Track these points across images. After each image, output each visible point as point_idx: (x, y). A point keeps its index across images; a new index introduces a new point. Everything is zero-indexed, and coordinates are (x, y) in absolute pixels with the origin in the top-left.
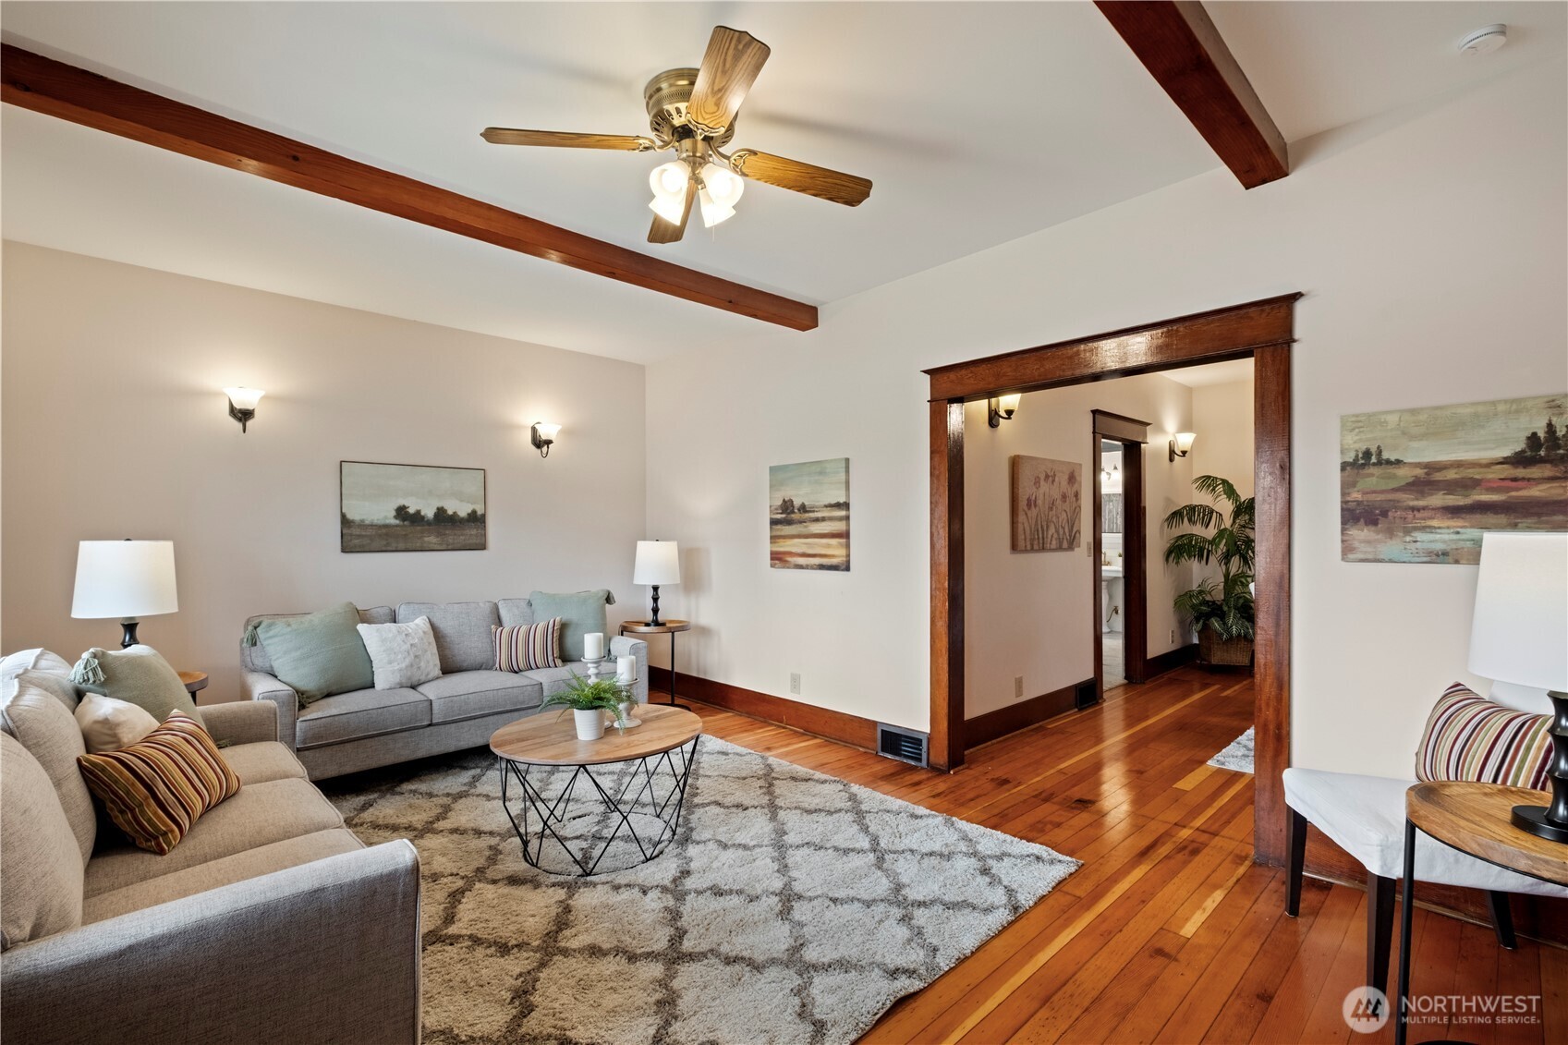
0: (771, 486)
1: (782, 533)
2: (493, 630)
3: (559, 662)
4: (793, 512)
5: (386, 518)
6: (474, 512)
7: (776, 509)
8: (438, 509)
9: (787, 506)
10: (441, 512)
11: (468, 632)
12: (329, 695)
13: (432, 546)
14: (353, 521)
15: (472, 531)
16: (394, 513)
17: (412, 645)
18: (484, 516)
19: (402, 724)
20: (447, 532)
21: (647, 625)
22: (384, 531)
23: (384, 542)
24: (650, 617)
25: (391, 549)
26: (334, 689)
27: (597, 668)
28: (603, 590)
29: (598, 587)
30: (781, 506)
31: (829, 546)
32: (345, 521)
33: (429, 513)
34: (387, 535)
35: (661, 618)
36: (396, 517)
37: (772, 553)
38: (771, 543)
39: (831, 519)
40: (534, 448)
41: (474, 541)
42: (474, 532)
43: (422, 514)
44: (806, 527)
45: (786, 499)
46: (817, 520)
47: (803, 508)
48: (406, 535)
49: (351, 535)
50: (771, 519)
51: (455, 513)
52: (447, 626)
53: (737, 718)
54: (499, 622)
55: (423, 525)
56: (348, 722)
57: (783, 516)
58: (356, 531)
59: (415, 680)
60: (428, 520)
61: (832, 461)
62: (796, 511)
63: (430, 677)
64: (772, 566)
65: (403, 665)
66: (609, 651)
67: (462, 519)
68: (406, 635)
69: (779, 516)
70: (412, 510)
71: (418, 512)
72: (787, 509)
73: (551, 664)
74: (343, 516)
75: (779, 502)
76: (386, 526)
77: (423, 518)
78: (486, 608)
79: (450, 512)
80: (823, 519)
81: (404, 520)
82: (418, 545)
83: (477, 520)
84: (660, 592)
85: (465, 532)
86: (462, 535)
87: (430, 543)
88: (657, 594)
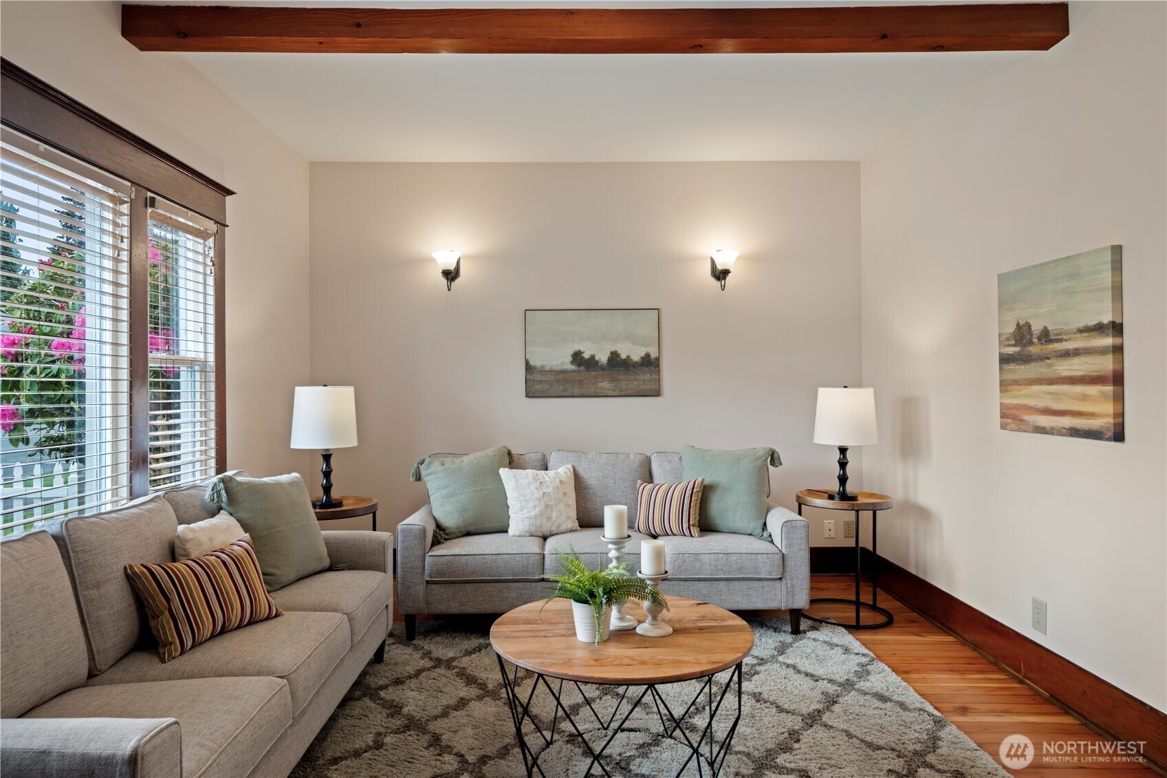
0: (1001, 305)
1: (1016, 377)
2: (638, 485)
3: (695, 531)
4: (1031, 343)
5: (563, 363)
6: (648, 355)
7: (1008, 339)
8: (612, 353)
9: (1022, 334)
10: (614, 356)
11: (611, 485)
12: (468, 534)
13: (605, 392)
14: (535, 368)
15: (645, 376)
16: (570, 359)
17: (544, 494)
18: (658, 359)
19: (514, 575)
20: (621, 377)
21: (831, 497)
22: (561, 376)
23: (562, 388)
24: (835, 487)
25: (566, 394)
26: (472, 528)
27: (617, 549)
28: (764, 449)
29: (763, 444)
30: (1014, 335)
31: (1085, 398)
32: (529, 368)
33: (603, 358)
34: (564, 380)
35: (850, 488)
36: (572, 363)
37: (1003, 407)
38: (1001, 391)
39: (1089, 352)
40: (713, 280)
41: (647, 387)
42: (647, 377)
43: (597, 358)
44: (1050, 366)
45: (1021, 323)
46: (1066, 354)
47: (1046, 336)
48: (581, 380)
49: (534, 380)
50: (1001, 355)
51: (628, 357)
52: (591, 477)
53: (960, 647)
54: (649, 478)
55: (597, 370)
56: (466, 564)
57: (1017, 349)
58: (538, 377)
59: (546, 529)
60: (602, 365)
61: (1089, 253)
62: (1035, 340)
63: (563, 528)
64: (1003, 427)
65: (533, 514)
66: (765, 524)
67: (636, 363)
68: (541, 483)
69: (1011, 350)
70: (586, 356)
71: (593, 357)
72: (1022, 338)
73: (687, 532)
74: (527, 362)
75: (1011, 329)
76: (564, 372)
77: (597, 362)
78: (635, 460)
79: (623, 356)
80: (1077, 353)
81: (579, 365)
82: (592, 390)
83: (650, 364)
84: (848, 454)
85: (638, 377)
86: (636, 380)
87: (603, 389)
88: (845, 457)
